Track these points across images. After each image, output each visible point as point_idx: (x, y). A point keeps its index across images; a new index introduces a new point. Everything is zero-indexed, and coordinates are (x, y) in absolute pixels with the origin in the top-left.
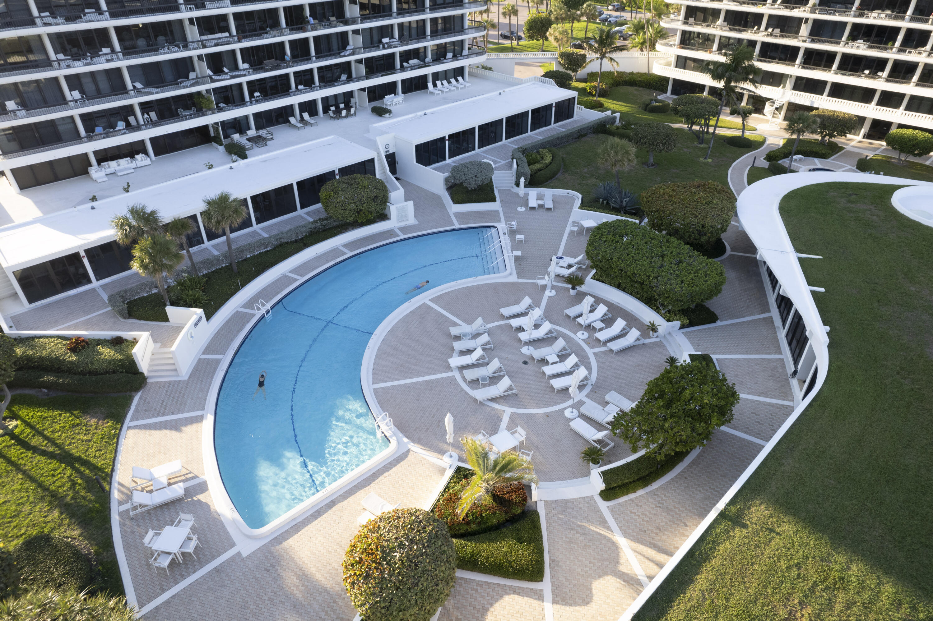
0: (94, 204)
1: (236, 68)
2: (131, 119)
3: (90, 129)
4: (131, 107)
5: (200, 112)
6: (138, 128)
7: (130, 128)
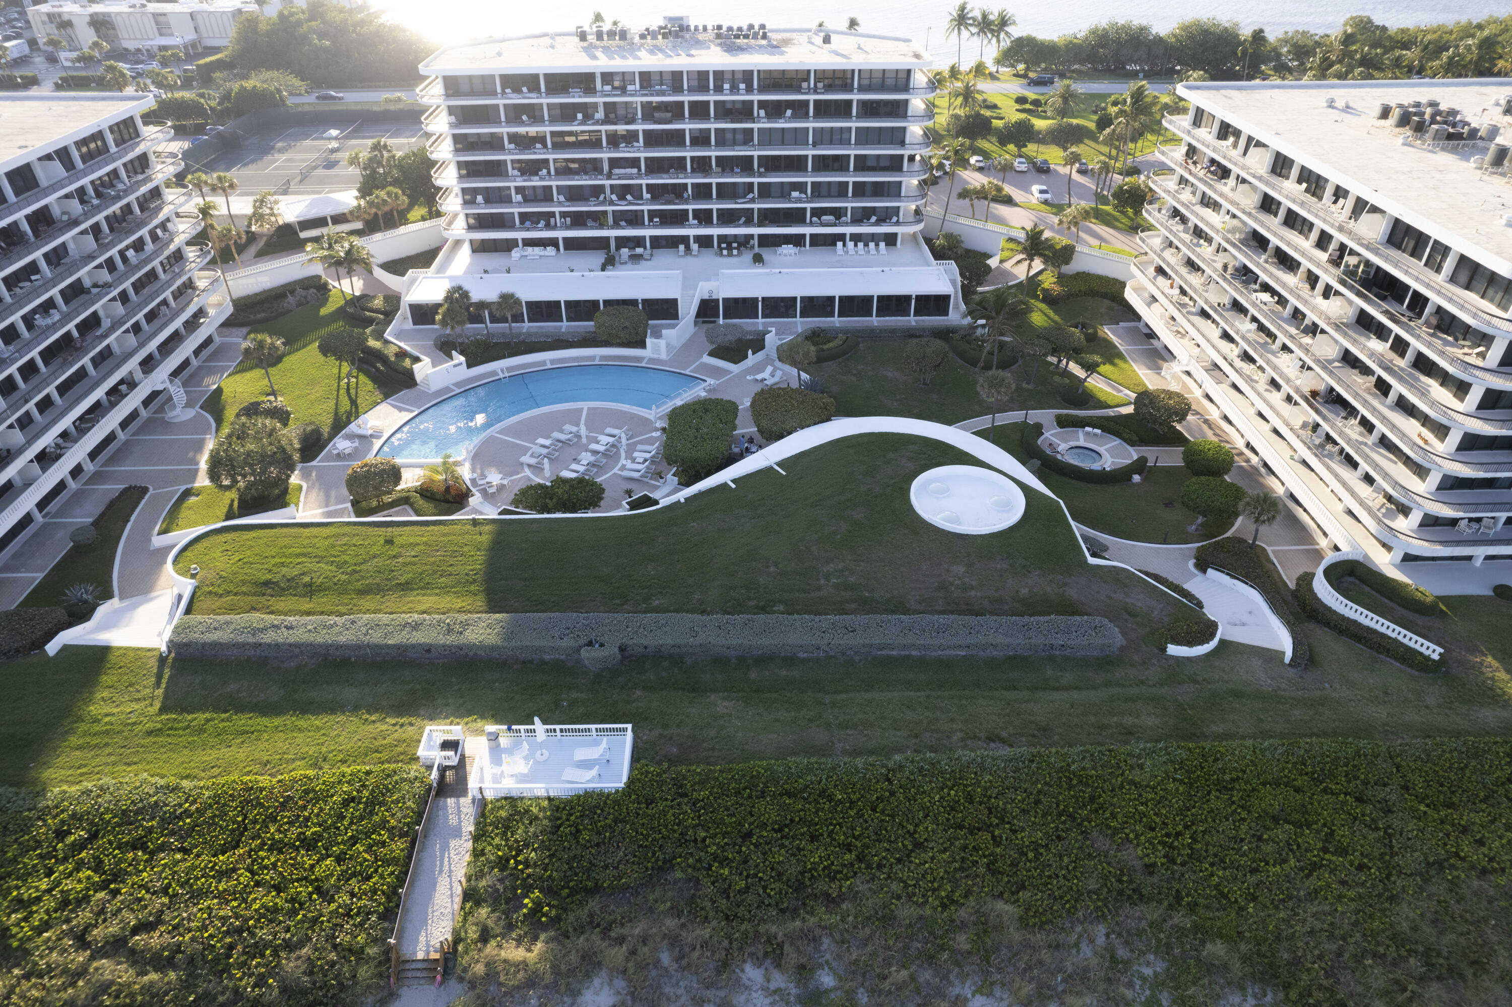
0: (484, 276)
1: (641, 198)
2: (552, 220)
3: (522, 222)
4: (554, 213)
5: (601, 226)
6: (555, 227)
7: (548, 226)
